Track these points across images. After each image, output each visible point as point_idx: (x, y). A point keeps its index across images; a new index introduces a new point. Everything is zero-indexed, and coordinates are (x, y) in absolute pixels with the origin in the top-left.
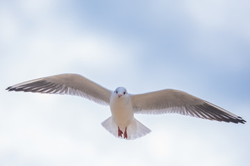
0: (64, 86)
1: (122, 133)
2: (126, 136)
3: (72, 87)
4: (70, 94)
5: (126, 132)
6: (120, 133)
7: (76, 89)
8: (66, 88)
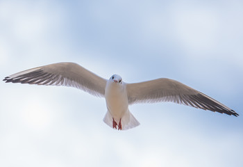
0: (61, 76)
1: (117, 125)
2: (120, 127)
3: (68, 78)
4: (66, 85)
5: (120, 123)
6: (115, 125)
7: (71, 80)
8: (62, 79)
